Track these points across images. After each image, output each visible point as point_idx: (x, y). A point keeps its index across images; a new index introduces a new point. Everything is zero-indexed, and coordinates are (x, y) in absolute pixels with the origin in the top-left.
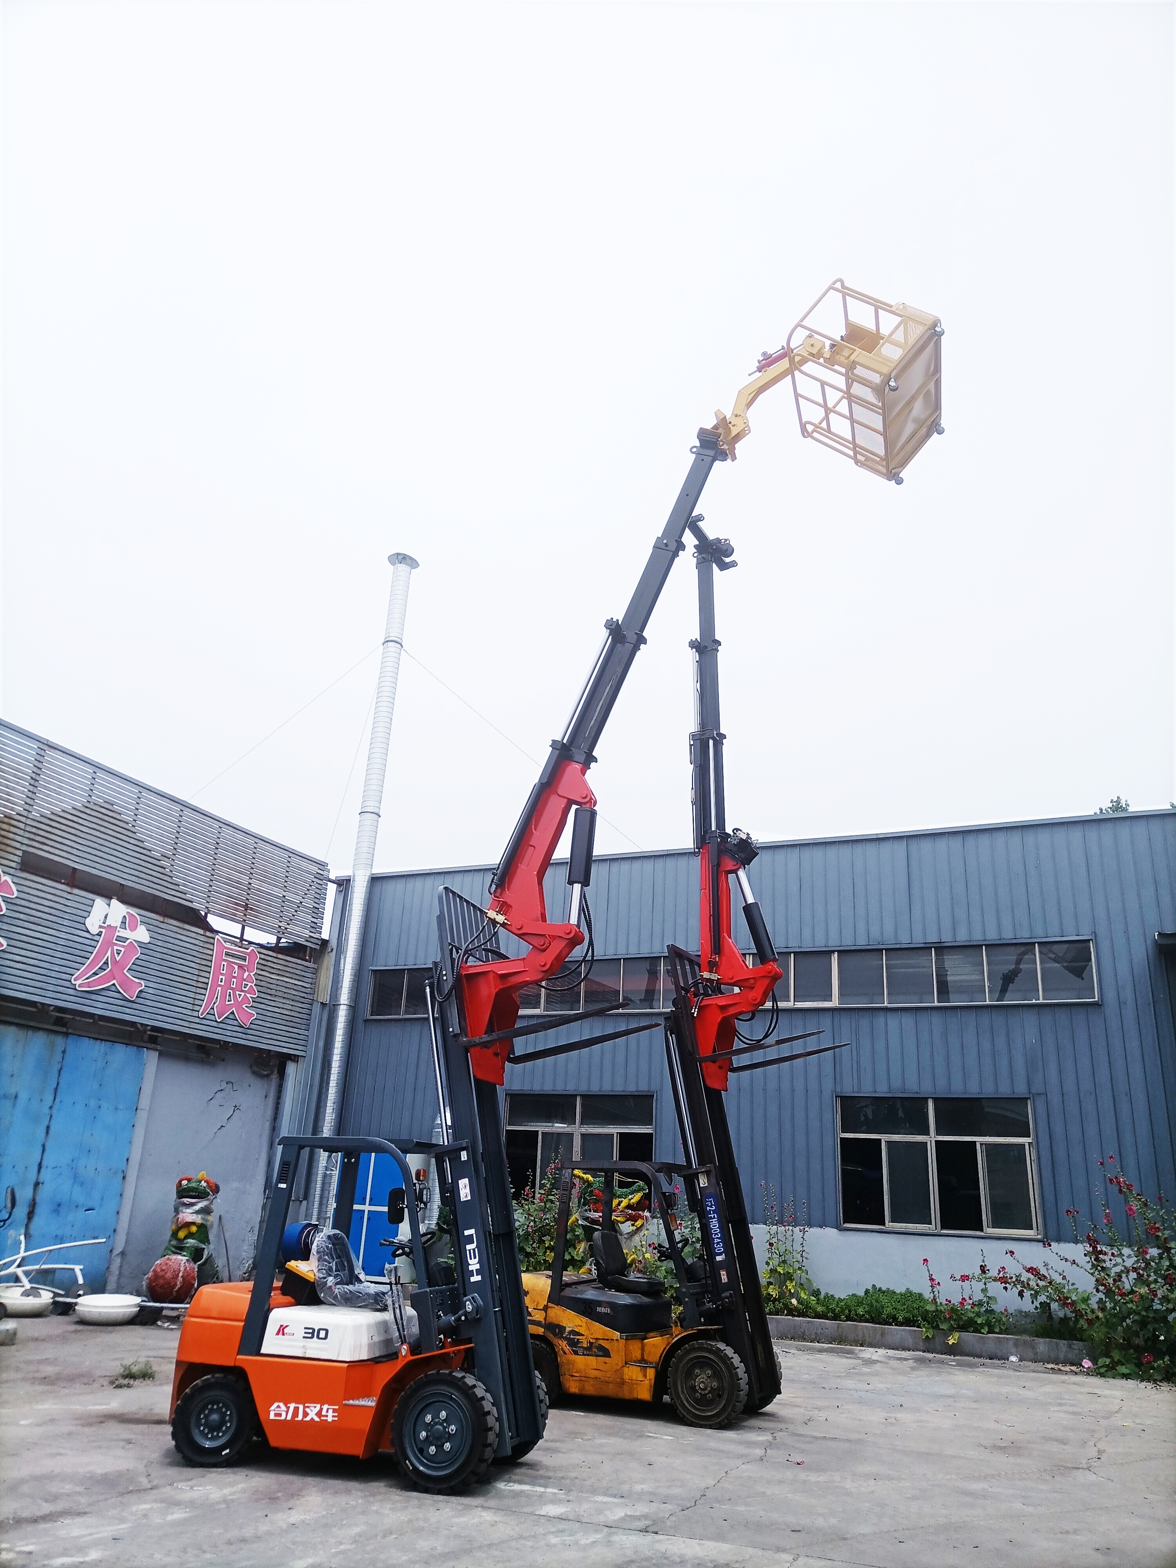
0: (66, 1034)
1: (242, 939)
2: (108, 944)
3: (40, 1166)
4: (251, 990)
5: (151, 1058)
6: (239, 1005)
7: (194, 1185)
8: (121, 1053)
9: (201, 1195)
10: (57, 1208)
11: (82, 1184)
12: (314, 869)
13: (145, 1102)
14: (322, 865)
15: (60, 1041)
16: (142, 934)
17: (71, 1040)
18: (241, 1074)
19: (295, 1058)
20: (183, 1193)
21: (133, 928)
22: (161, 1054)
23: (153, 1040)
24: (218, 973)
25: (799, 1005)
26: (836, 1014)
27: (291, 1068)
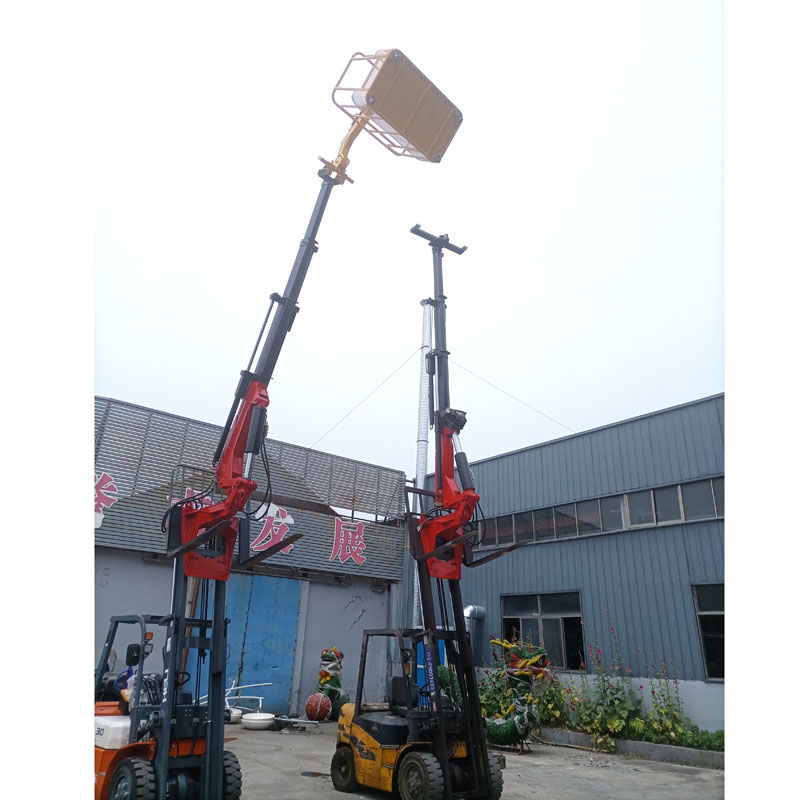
0: (253, 574)
1: (352, 517)
2: (269, 526)
3: (244, 644)
4: (361, 545)
5: (306, 585)
6: (354, 554)
7: (328, 654)
8: (286, 582)
9: (331, 660)
10: (256, 666)
11: (269, 653)
12: (397, 476)
13: (303, 609)
14: (402, 473)
15: (249, 577)
16: (289, 520)
17: (255, 577)
18: (366, 593)
19: (395, 582)
20: (324, 658)
21: (284, 517)
22: (311, 583)
23: (305, 575)
24: (338, 537)
25: (661, 524)
26: (684, 527)
27: (394, 587)
